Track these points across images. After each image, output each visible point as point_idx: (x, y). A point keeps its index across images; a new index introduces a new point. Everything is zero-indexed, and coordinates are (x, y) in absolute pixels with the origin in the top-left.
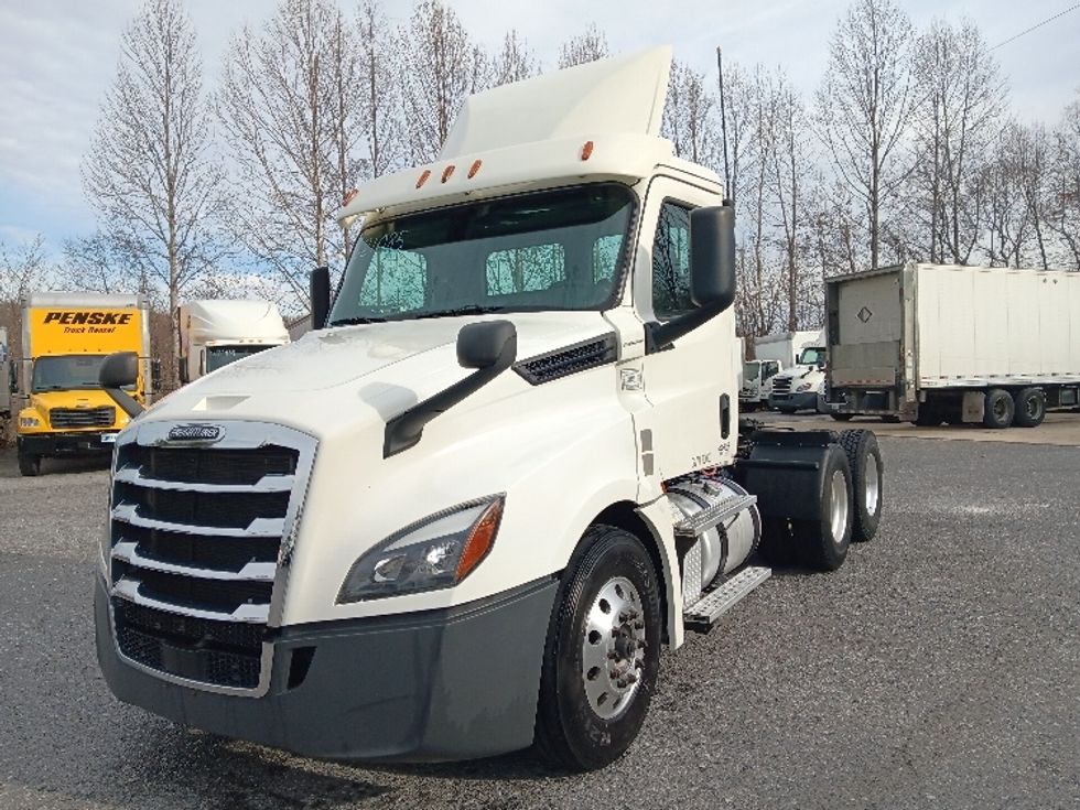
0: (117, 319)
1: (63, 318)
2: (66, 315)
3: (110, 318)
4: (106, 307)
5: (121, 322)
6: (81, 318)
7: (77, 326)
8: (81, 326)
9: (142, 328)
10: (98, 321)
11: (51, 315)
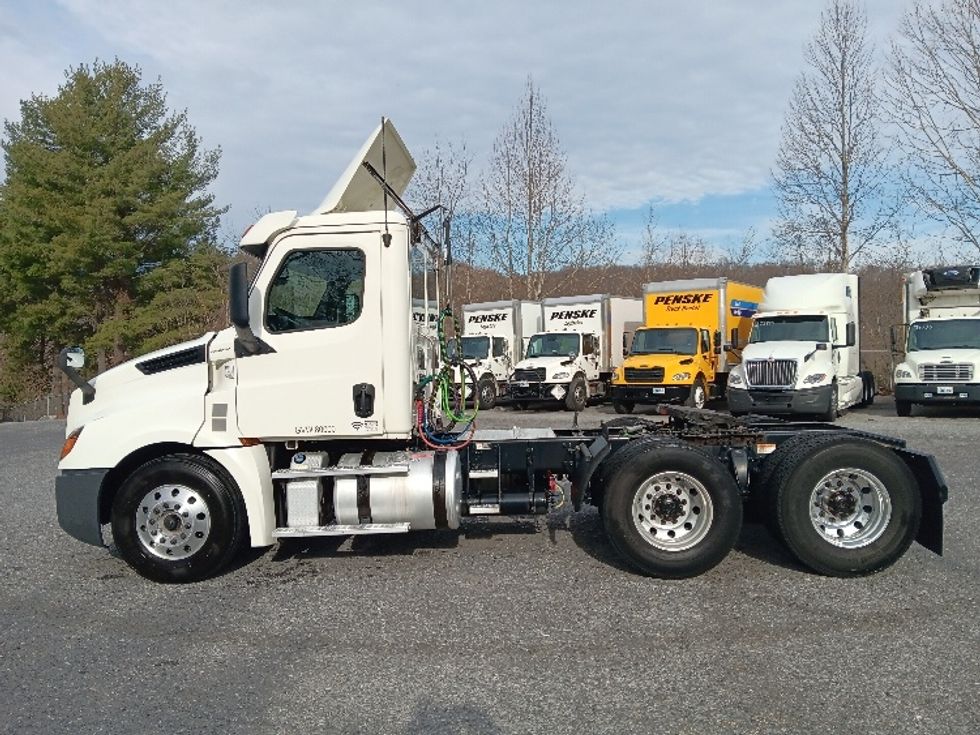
0: (702, 299)
1: (666, 300)
2: (668, 299)
3: (697, 298)
4: (694, 290)
5: (705, 300)
6: (677, 299)
7: (676, 305)
8: (678, 305)
9: (719, 304)
10: (689, 301)
11: (658, 298)
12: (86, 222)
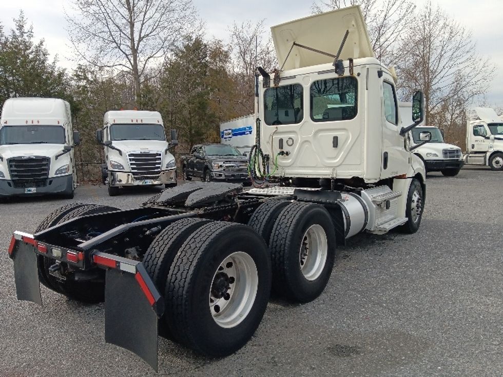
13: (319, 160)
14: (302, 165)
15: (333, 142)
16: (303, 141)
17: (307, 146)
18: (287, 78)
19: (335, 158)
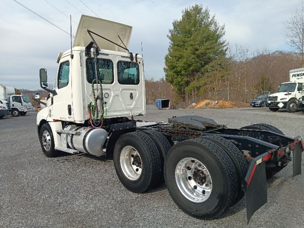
12: (185, 55)
13: (124, 106)
14: (114, 110)
15: (130, 96)
16: (115, 95)
17: (116, 98)
18: (103, 54)
19: (131, 105)
